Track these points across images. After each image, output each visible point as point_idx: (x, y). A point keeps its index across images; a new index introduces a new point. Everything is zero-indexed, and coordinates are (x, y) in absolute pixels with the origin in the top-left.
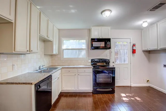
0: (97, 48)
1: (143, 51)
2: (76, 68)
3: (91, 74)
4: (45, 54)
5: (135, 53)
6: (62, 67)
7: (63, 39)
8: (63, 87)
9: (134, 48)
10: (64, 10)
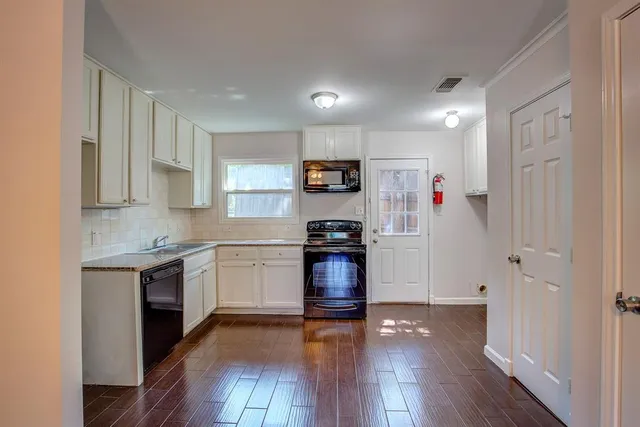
0: (322, 189)
1: (467, 196)
2: (258, 245)
3: (300, 264)
4: (171, 207)
5: (441, 202)
6: (215, 243)
7: (224, 162)
8: (220, 299)
9: (438, 188)
10: (215, 96)
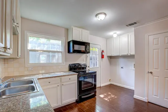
1: (107, 56)
5: (104, 58)
9: (103, 54)
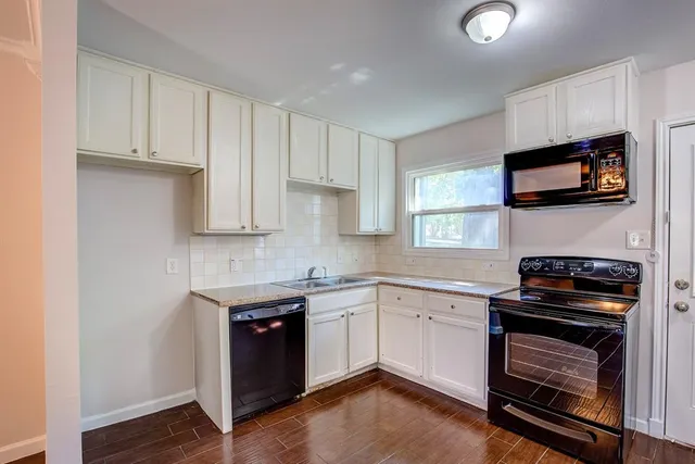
2: (423, 289)
4: (343, 233)
7: (409, 175)
8: (381, 353)
